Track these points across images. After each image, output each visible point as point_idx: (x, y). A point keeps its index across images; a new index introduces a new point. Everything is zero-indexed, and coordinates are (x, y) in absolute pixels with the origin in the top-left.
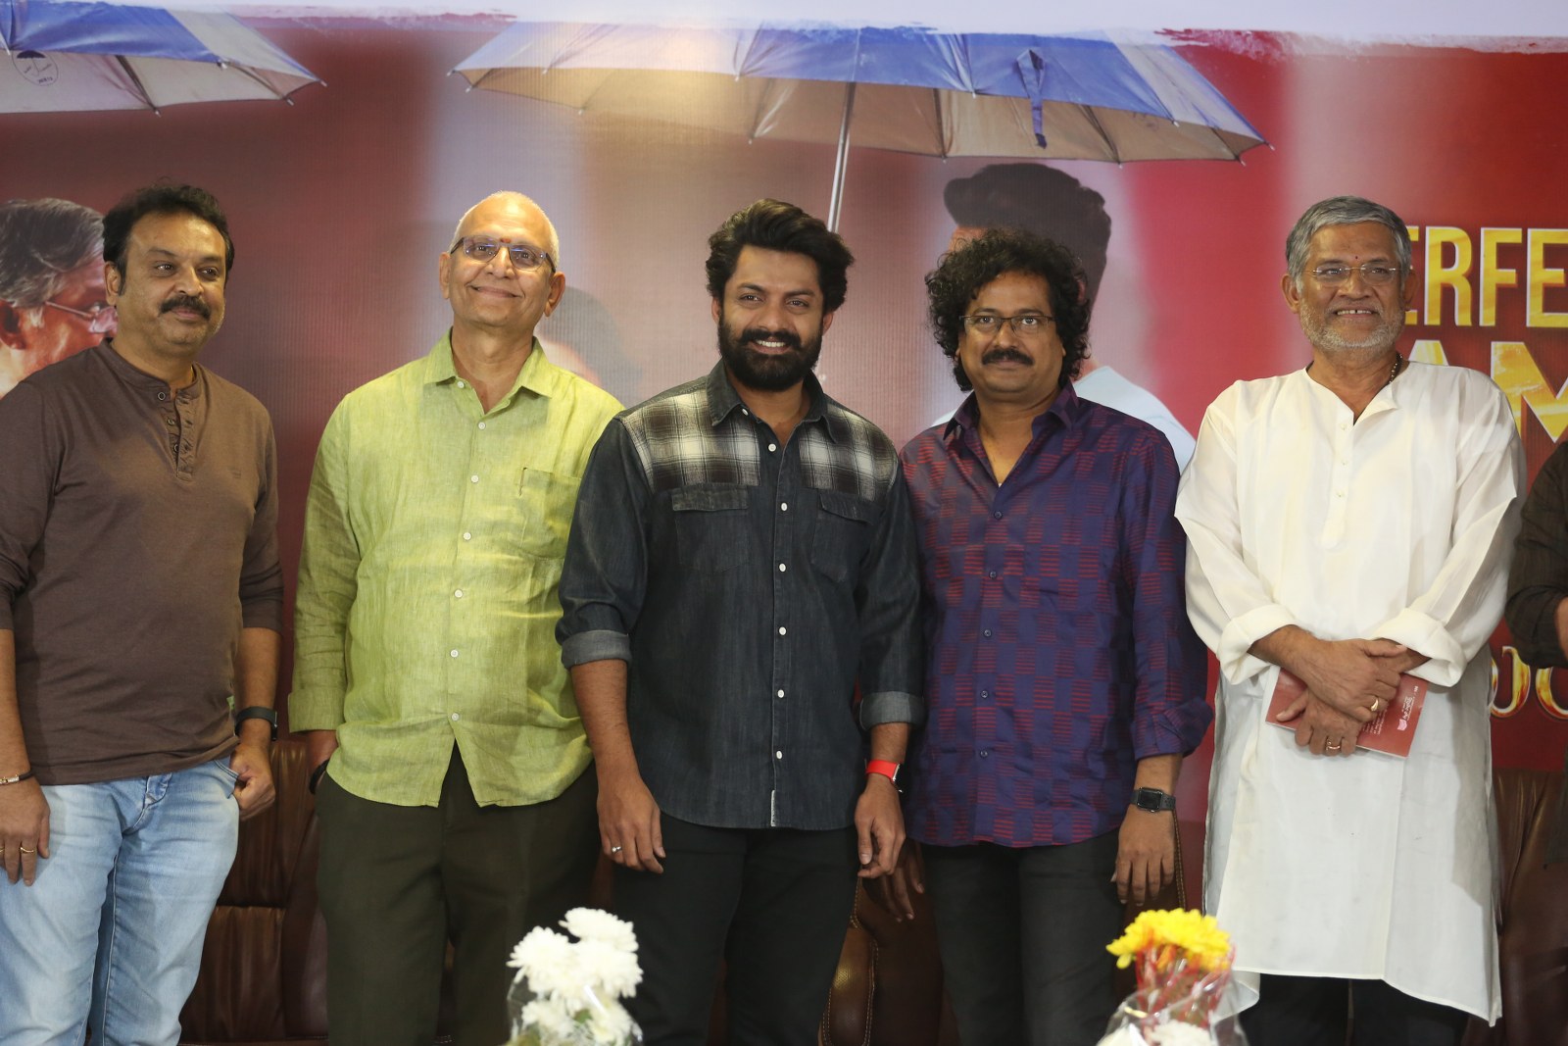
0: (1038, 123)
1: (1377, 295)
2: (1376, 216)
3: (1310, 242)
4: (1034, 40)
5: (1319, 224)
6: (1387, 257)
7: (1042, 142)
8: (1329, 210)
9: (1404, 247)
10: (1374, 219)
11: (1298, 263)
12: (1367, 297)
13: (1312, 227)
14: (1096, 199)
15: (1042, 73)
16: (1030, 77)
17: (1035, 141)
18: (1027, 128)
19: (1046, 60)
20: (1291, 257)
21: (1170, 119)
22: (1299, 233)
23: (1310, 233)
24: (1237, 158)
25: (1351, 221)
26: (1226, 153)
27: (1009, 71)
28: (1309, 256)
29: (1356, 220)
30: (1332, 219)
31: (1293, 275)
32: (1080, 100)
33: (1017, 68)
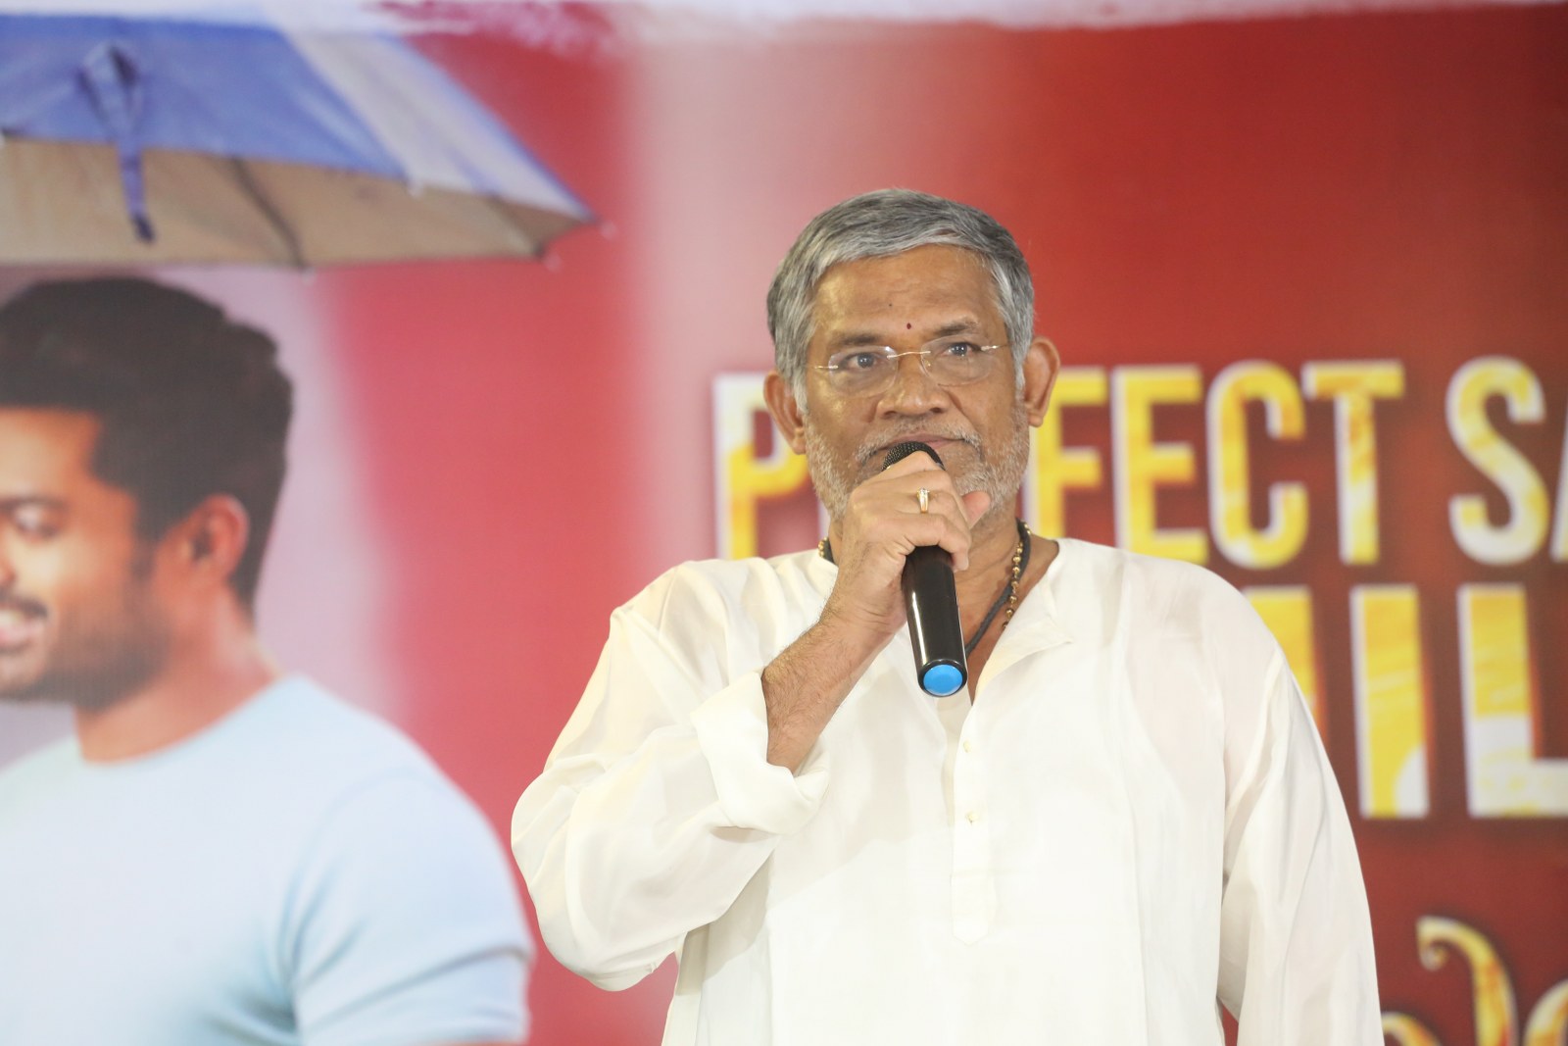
0: (135, 193)
1: (959, 407)
2: (944, 232)
3: (811, 299)
4: (117, 26)
5: (825, 260)
6: (974, 318)
7: (144, 230)
8: (845, 229)
9: (1015, 289)
10: (945, 239)
11: (793, 347)
12: (937, 411)
13: (812, 268)
14: (258, 344)
15: (138, 93)
16: (113, 100)
17: (129, 231)
18: (112, 202)
19: (144, 65)
20: (779, 333)
21: (401, 178)
22: (789, 282)
23: (808, 282)
24: (541, 252)
25: (890, 248)
26: (517, 243)
27: (65, 90)
28: (811, 331)
29: (899, 246)
30: (849, 248)
31: (789, 374)
32: (218, 145)
33: (83, 83)
